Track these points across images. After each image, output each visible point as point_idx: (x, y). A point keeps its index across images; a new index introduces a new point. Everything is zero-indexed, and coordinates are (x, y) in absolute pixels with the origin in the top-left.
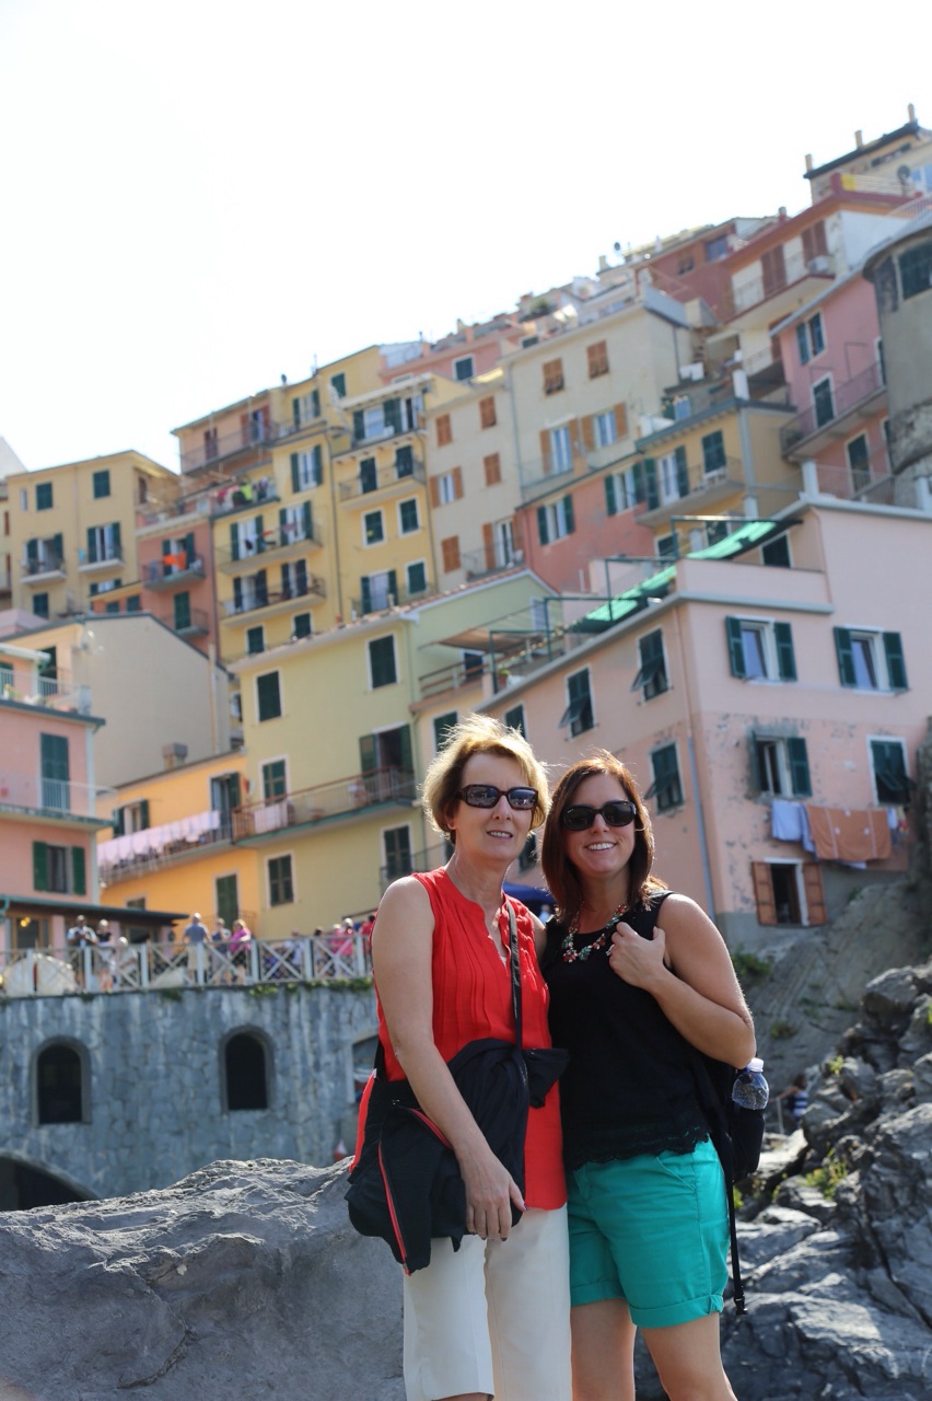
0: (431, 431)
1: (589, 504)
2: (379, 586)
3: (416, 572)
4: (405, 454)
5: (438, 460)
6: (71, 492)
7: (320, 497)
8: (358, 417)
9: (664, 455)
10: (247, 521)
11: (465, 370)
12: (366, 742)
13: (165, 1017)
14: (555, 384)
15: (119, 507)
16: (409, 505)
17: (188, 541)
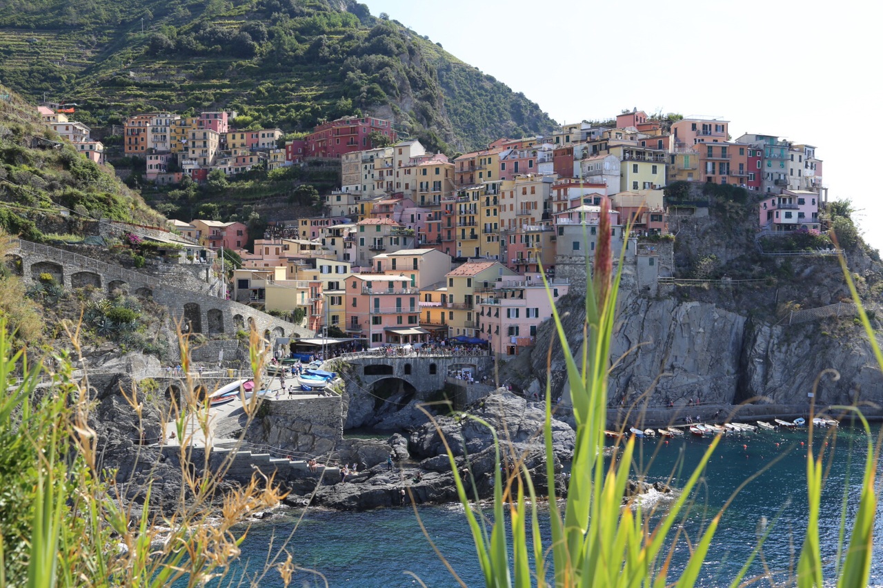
0: (500, 195)
1: (518, 238)
2: (489, 227)
3: (496, 224)
4: (495, 198)
5: (502, 202)
6: (431, 172)
7: (478, 203)
8: (487, 185)
9: (530, 235)
10: (463, 204)
11: (516, 163)
12: (466, 296)
13: (422, 361)
14: (524, 193)
15: (441, 177)
16: (495, 210)
17: (451, 205)
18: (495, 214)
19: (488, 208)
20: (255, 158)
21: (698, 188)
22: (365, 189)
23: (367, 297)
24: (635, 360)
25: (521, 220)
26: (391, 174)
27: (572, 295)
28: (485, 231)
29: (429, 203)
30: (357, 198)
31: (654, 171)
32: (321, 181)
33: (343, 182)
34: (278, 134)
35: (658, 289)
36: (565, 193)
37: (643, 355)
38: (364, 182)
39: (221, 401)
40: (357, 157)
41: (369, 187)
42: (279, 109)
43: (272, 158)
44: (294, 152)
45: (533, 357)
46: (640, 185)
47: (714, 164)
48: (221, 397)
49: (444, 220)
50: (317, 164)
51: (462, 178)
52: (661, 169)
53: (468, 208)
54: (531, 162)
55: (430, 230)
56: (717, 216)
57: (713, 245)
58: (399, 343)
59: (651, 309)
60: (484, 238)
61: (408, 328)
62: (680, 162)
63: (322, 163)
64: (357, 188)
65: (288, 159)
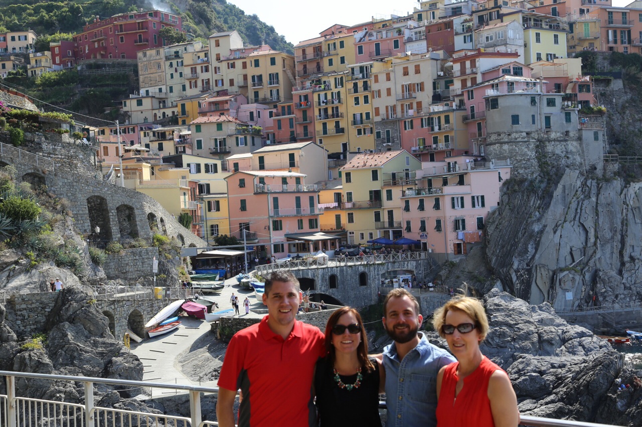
0: (373, 78)
1: (417, 123)
2: (358, 118)
3: (368, 114)
4: (365, 84)
5: (374, 87)
6: (265, 64)
7: (342, 90)
8: (353, 69)
9: (436, 117)
10: (322, 94)
11: (377, 45)
12: (371, 192)
13: (349, 270)
14: (406, 73)
15: (278, 68)
16: (366, 98)
17: (306, 97)
18: (366, 101)
19: (356, 95)
20: (9, 65)
21: (604, 59)
22: (171, 91)
23: (263, 197)
24: (595, 252)
25: (402, 105)
26: (207, 70)
27: (518, 179)
28: (354, 123)
29: (265, 99)
30: (162, 102)
31: (556, 42)
32: (107, 85)
33: (141, 84)
34: (31, 37)
35: (605, 169)
36: (473, 65)
37: (602, 246)
38: (170, 82)
39: (161, 331)
40: (158, 53)
41: (177, 89)
42: (25, 9)
43: (33, 62)
44: (63, 55)
45: (489, 254)
46: (544, 57)
47: (615, 33)
48: (159, 325)
49: (297, 115)
50: (98, 66)
51: (305, 67)
52: (562, 37)
53: (329, 97)
54: (396, 43)
55: (280, 127)
56: (631, 89)
57: (635, 121)
58: (309, 251)
59: (602, 192)
60: (353, 131)
61: (311, 234)
62: (579, 30)
63: (104, 66)
64: (160, 90)
65: (54, 63)
